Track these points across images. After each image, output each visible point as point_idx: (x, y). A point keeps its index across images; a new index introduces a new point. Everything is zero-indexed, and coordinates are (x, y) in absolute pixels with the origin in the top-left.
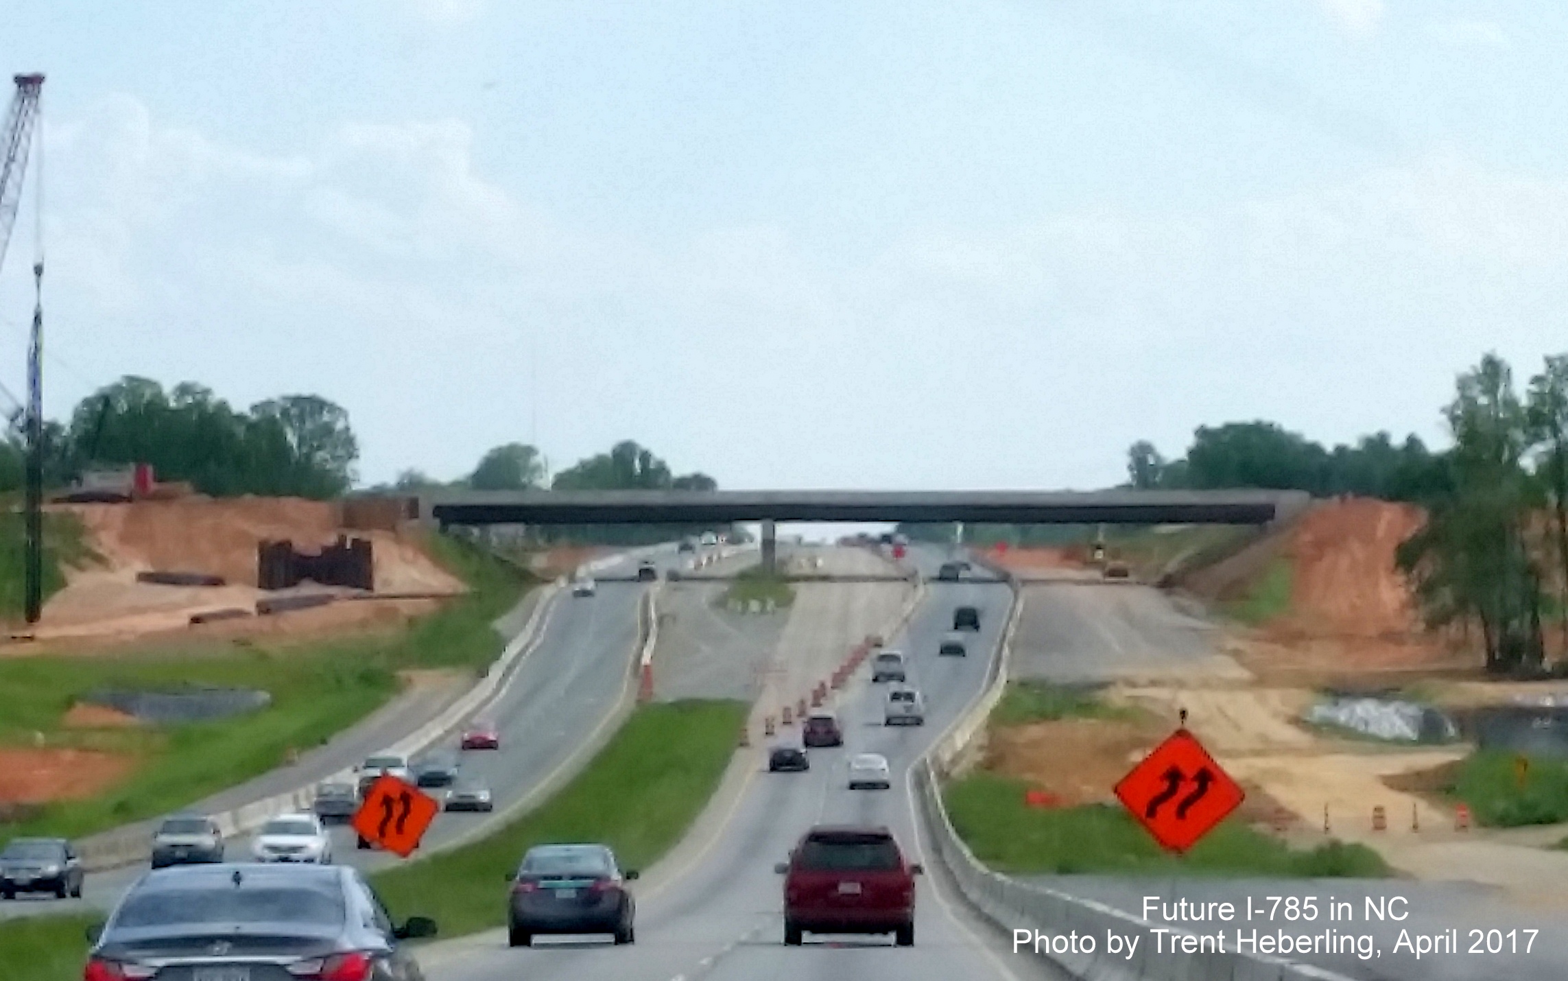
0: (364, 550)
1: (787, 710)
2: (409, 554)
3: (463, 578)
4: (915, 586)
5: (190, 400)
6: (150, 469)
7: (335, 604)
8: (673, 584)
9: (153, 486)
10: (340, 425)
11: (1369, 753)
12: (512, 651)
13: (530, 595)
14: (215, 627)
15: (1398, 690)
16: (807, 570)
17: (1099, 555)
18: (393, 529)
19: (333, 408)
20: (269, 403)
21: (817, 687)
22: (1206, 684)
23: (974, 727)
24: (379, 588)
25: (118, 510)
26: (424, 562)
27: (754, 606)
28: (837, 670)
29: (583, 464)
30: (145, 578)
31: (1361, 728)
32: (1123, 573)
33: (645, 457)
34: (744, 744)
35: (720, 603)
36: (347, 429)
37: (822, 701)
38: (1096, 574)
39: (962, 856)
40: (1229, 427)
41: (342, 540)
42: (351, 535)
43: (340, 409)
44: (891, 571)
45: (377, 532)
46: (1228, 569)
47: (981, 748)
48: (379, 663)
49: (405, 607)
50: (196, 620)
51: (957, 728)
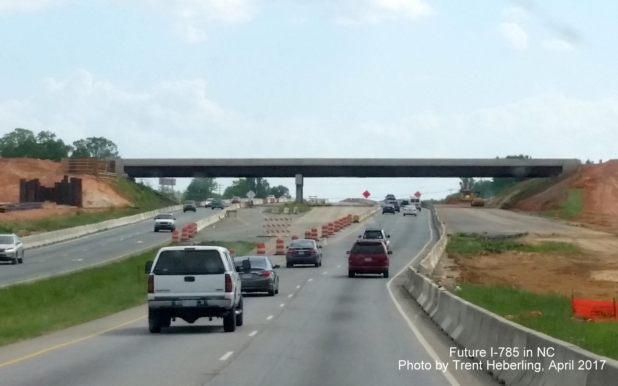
0: (77, 183)
5: (46, 139)
10: (113, 151)
17: (468, 197)
19: (110, 144)
20: (82, 141)
24: (85, 205)
26: (110, 191)
41: (66, 178)
42: (71, 176)
45: (86, 175)
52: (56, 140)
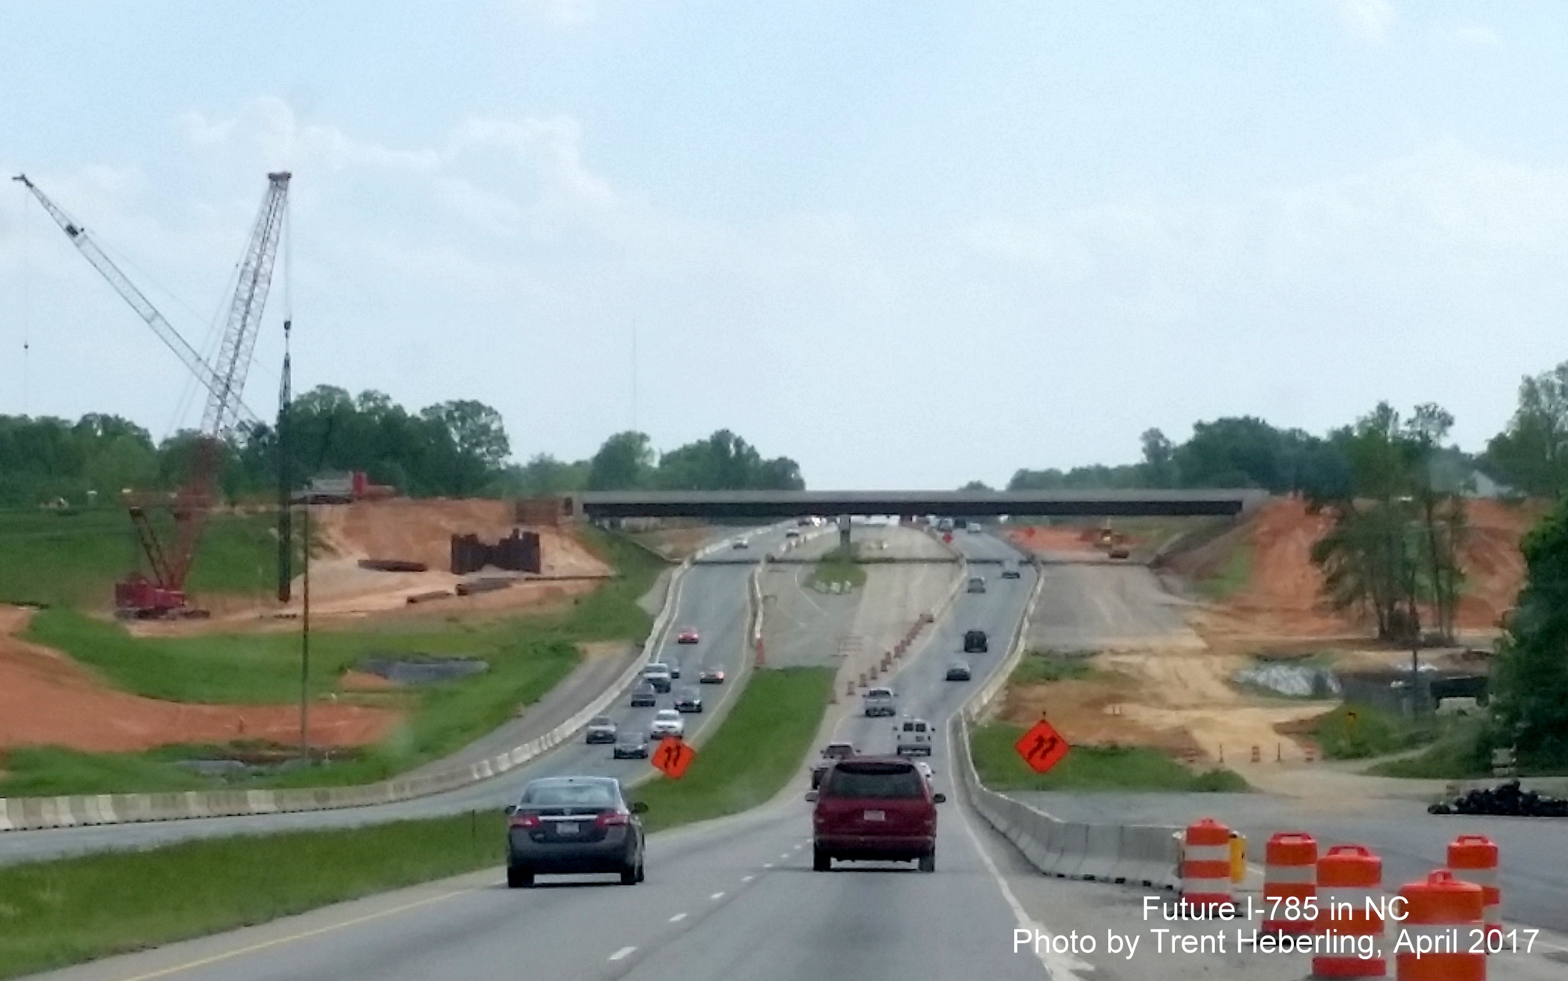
0: (533, 541)
1: (863, 676)
2: (567, 543)
3: (609, 561)
4: (961, 567)
5: (371, 404)
6: (364, 475)
7: (516, 586)
8: (770, 566)
9: (368, 488)
10: (494, 427)
11: (1273, 706)
12: (658, 625)
13: (663, 576)
14: (427, 606)
15: (1309, 655)
16: (876, 554)
17: (1107, 539)
18: (554, 524)
19: (491, 411)
20: (438, 407)
21: (883, 657)
22: (1171, 653)
23: (996, 688)
24: (545, 572)
25: (343, 509)
26: (579, 551)
27: (835, 586)
28: (899, 643)
29: (686, 449)
30: (364, 564)
31: (1272, 686)
32: (1124, 555)
33: (739, 443)
34: (833, 702)
35: (808, 584)
36: (501, 429)
37: (888, 667)
38: (1104, 555)
39: (974, 780)
40: (1221, 421)
41: (516, 532)
42: (523, 529)
43: (496, 413)
44: (943, 554)
45: (542, 527)
46: (1202, 554)
47: (1000, 704)
48: (560, 636)
49: (568, 587)
50: (412, 600)
51: (983, 689)
52: (390, 405)
